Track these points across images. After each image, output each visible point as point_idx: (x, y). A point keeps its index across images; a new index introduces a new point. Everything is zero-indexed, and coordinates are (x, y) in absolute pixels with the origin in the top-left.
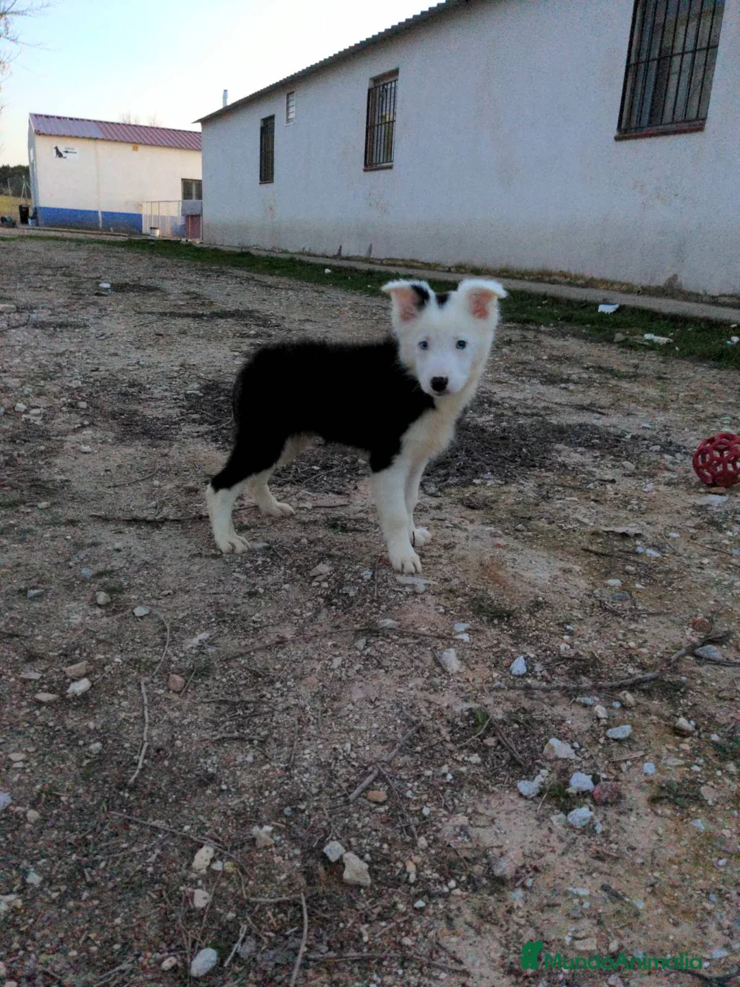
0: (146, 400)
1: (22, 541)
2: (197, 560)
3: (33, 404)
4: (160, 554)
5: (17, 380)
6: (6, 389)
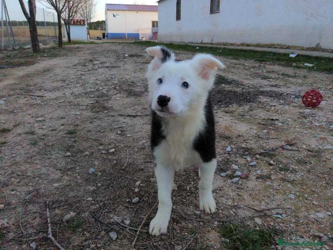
0: (135, 86)
1: (99, 120)
2: (145, 125)
3: (104, 88)
4: (135, 123)
5: (100, 82)
6: (97, 84)
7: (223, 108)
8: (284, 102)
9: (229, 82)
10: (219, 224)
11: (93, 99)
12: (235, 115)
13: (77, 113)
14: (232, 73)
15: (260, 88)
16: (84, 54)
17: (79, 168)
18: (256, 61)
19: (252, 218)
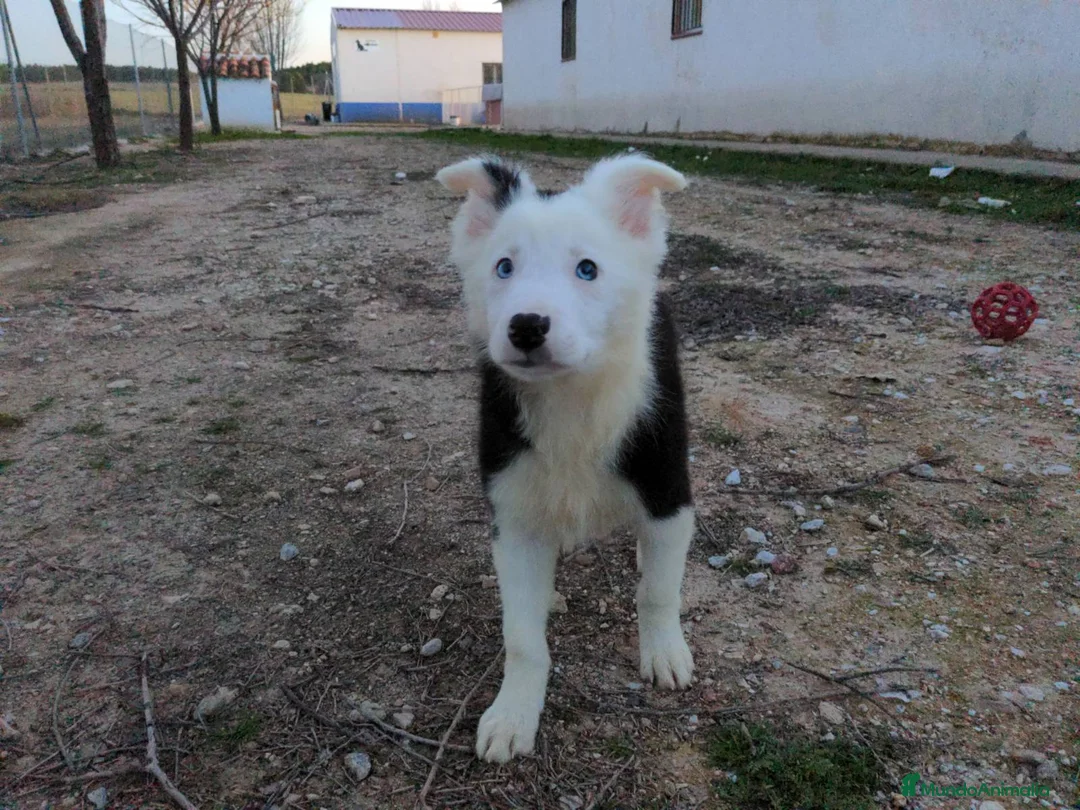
0: (430, 276)
1: (314, 387)
2: (462, 400)
3: (327, 281)
4: (430, 395)
5: (314, 261)
6: (305, 269)
7: (713, 346)
8: (914, 324)
9: (734, 259)
10: (704, 725)
11: (292, 317)
12: (753, 365)
13: (242, 364)
14: (745, 230)
15: (834, 278)
16: (261, 170)
17: (249, 542)
18: (822, 190)
19: (811, 704)
